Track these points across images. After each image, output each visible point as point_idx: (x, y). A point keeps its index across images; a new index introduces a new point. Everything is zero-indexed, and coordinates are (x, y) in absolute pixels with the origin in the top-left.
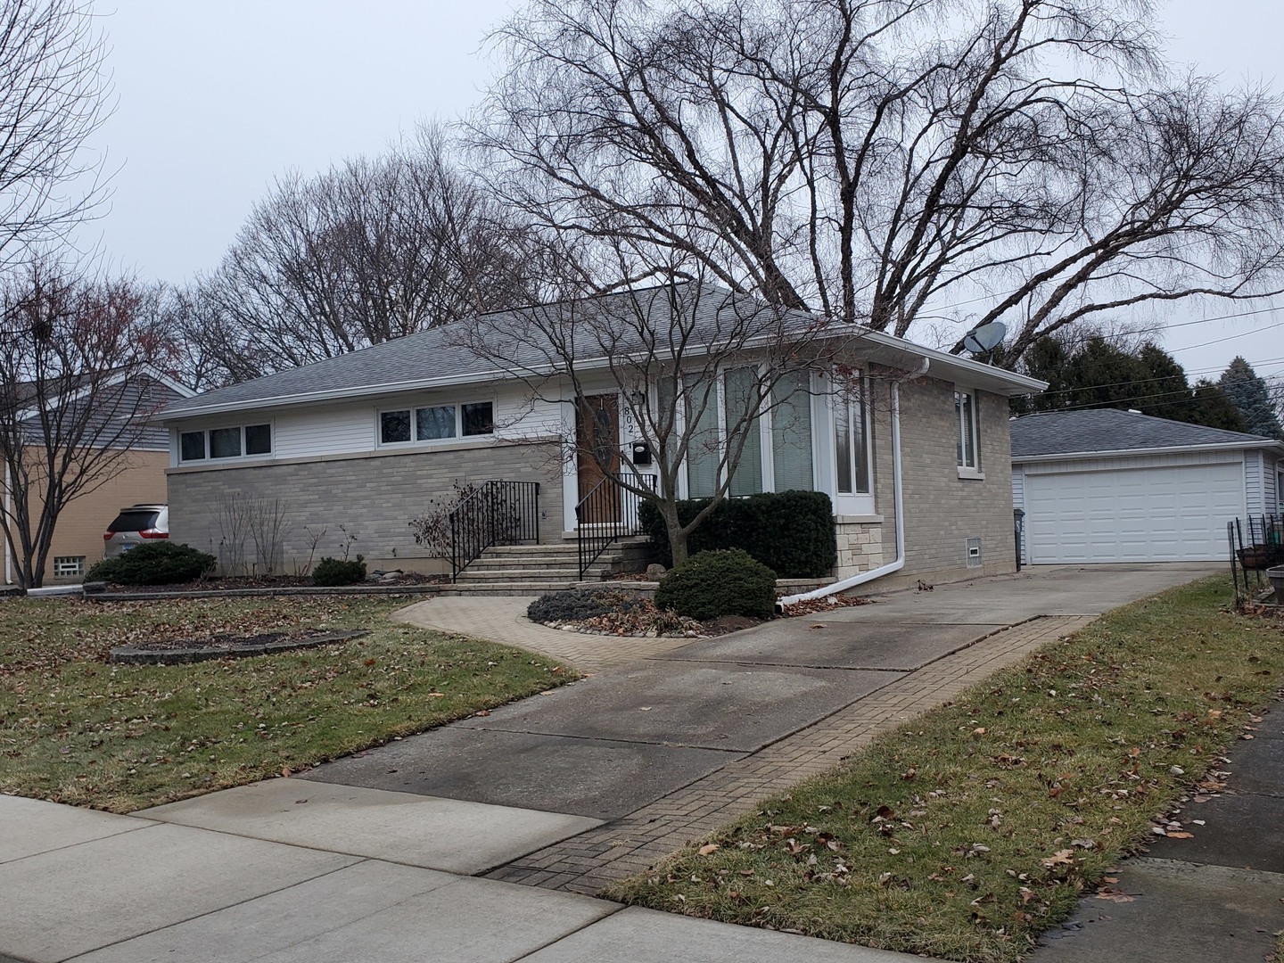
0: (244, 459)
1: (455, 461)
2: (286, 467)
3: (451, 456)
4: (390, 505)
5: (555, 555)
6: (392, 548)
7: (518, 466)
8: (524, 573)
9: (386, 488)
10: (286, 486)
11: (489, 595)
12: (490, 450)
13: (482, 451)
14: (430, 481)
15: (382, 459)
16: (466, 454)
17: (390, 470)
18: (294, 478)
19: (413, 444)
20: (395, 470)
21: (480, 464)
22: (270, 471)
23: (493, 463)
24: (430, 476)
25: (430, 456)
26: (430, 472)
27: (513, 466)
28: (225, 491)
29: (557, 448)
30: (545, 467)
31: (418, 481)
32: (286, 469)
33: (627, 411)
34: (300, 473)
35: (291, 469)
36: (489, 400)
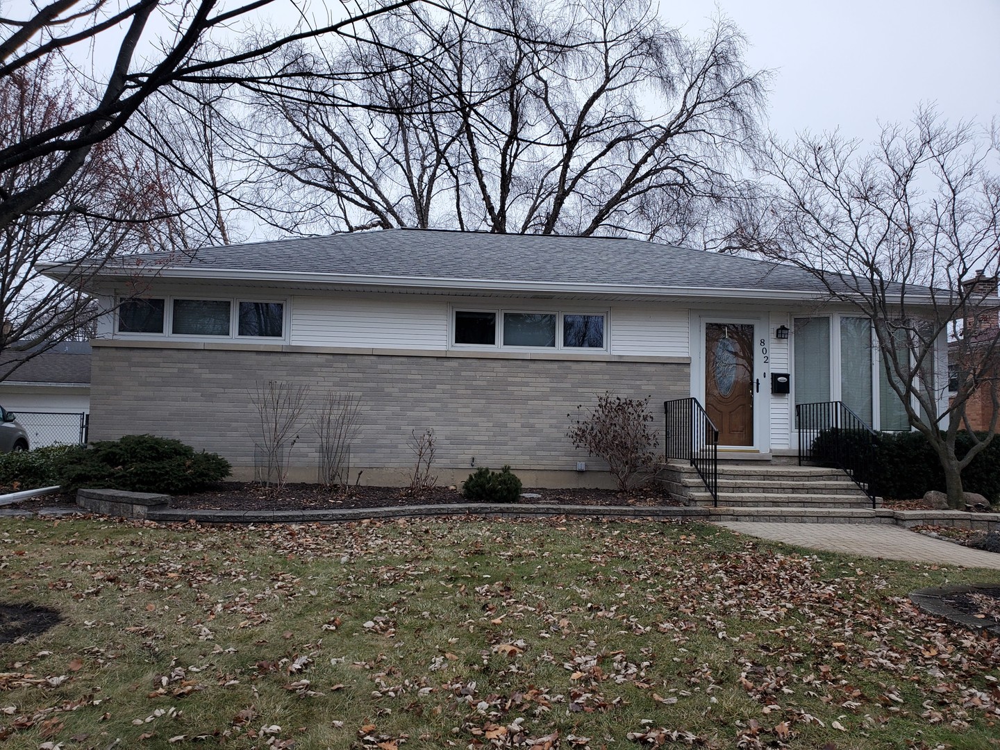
0: (234, 339)
1: (559, 372)
2: (314, 356)
3: (555, 365)
4: (469, 410)
6: (470, 457)
7: (638, 383)
8: (792, 498)
9: (464, 392)
10: (312, 378)
11: (775, 521)
12: (605, 364)
13: (594, 364)
14: (523, 388)
15: (461, 361)
16: (574, 366)
17: (473, 374)
18: (324, 369)
19: (499, 348)
20: (478, 374)
21: (591, 377)
22: (284, 358)
23: (607, 377)
24: (526, 384)
25: (526, 363)
26: (525, 380)
27: (633, 382)
28: (204, 376)
29: (686, 370)
30: (672, 388)
31: (509, 388)
32: (313, 359)
33: (762, 342)
34: (335, 365)
35: (321, 359)
36: (602, 315)
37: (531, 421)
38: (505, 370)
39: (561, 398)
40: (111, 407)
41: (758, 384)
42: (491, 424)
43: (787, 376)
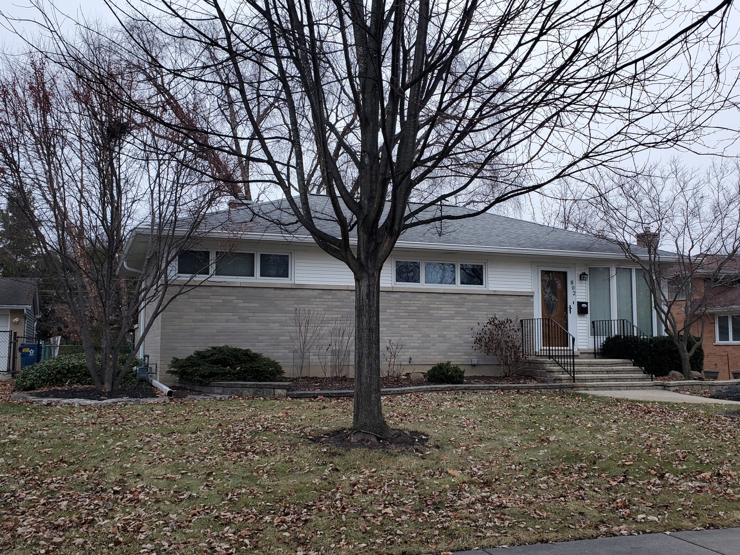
1: (460, 301)
3: (457, 297)
4: (407, 326)
6: (409, 357)
7: (505, 308)
9: (404, 314)
10: (310, 306)
12: (485, 296)
13: (480, 296)
14: (439, 312)
15: (401, 294)
16: (469, 297)
17: (408, 302)
18: (317, 300)
19: (422, 285)
20: (412, 302)
21: (478, 304)
22: (292, 292)
23: (487, 304)
24: (440, 309)
25: (440, 295)
26: (440, 306)
27: (501, 308)
28: (240, 305)
29: (531, 300)
30: (524, 311)
31: (431, 312)
32: (310, 292)
33: (572, 282)
34: (324, 297)
35: (316, 293)
36: (481, 264)
37: (445, 333)
38: (428, 299)
39: (461, 318)
40: (176, 327)
41: (570, 308)
42: (420, 335)
43: (586, 303)
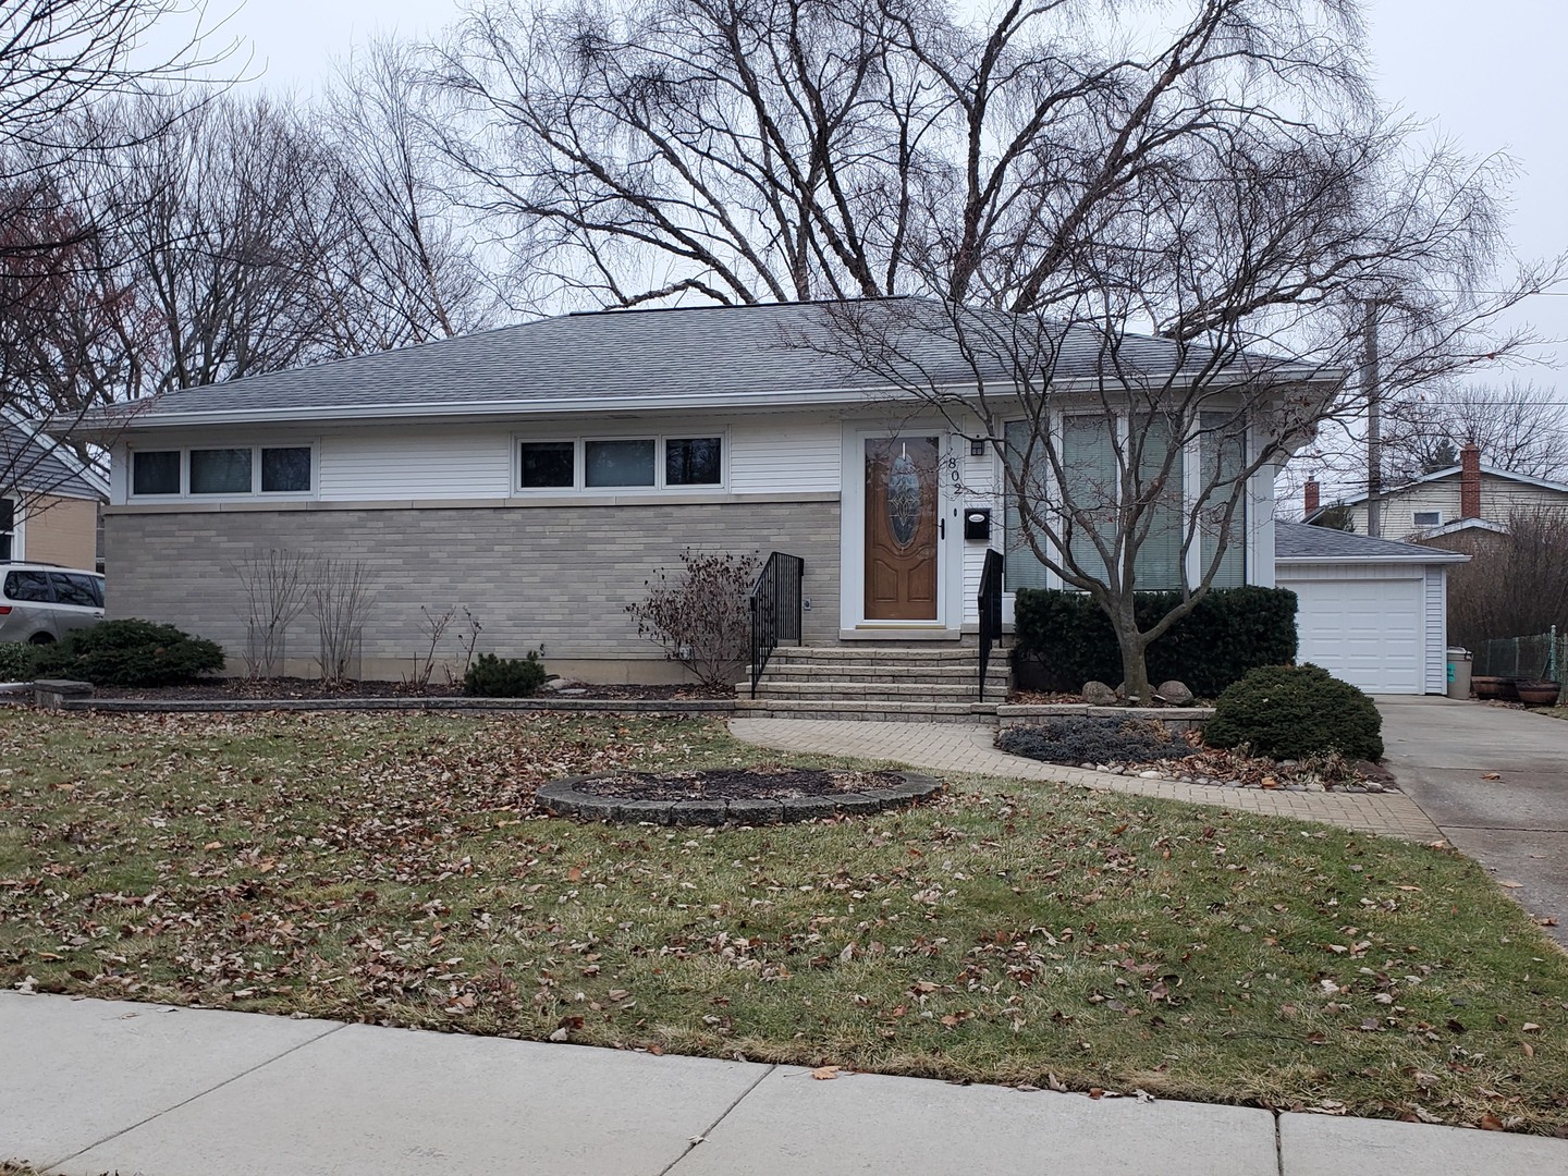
0: (257, 497)
1: (657, 521)
2: (345, 514)
3: (650, 513)
4: (537, 579)
5: (890, 663)
6: (539, 643)
7: (765, 532)
9: (530, 554)
10: (343, 544)
12: (718, 508)
13: (704, 508)
14: (609, 547)
15: (525, 511)
16: (676, 512)
17: (540, 529)
18: (357, 531)
19: (578, 491)
20: (548, 529)
21: (700, 526)
22: (310, 518)
23: (722, 526)
24: (612, 541)
25: (611, 511)
26: (610, 534)
27: (757, 532)
28: (222, 545)
29: (834, 510)
30: (813, 538)
31: (590, 547)
32: (344, 517)
33: (953, 462)
34: (370, 524)
35: (353, 517)
36: (717, 436)
37: (620, 592)
38: (584, 521)
39: (659, 559)
40: (126, 588)
41: (943, 527)
42: (566, 598)
43: (986, 512)
